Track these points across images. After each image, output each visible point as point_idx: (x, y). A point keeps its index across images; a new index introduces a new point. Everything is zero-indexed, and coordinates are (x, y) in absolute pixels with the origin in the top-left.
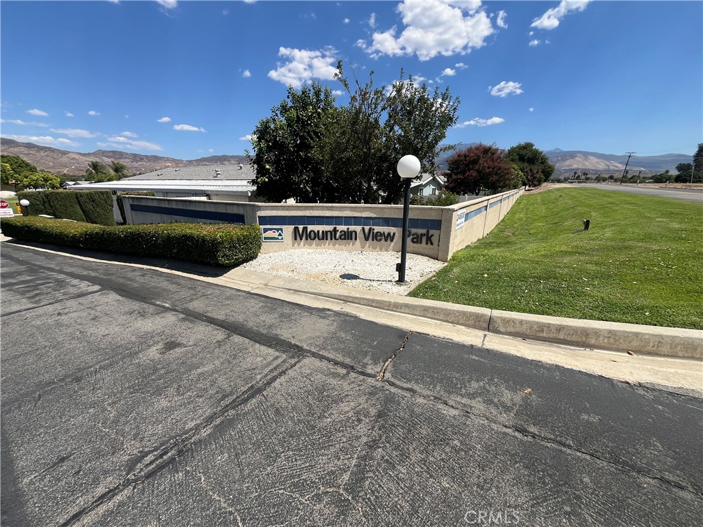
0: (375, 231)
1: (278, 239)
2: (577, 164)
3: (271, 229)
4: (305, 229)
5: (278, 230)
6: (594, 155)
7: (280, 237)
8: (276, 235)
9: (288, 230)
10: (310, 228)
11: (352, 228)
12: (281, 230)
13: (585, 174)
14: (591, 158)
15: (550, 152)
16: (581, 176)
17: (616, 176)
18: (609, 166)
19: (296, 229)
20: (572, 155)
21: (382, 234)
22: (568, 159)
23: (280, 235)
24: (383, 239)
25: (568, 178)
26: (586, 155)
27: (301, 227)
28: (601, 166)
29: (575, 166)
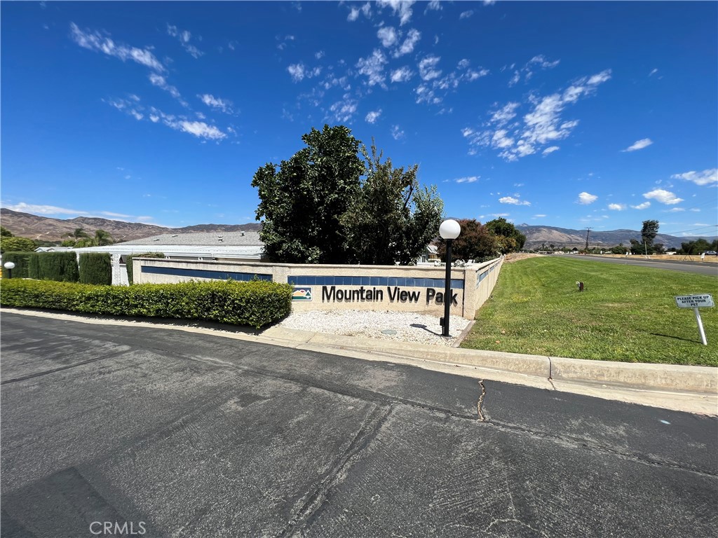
0: (401, 291)
1: (305, 298)
2: (542, 236)
3: (299, 289)
4: (333, 288)
5: (306, 289)
6: (556, 229)
7: (308, 297)
8: (304, 294)
9: (317, 289)
10: (338, 287)
11: (378, 288)
12: (310, 289)
13: (552, 246)
14: (554, 231)
15: (519, 227)
16: (550, 248)
17: (579, 247)
18: (571, 240)
19: (325, 289)
20: (537, 229)
21: (407, 294)
22: (534, 233)
23: (308, 294)
24: (408, 299)
25: (539, 249)
26: (550, 228)
27: (329, 287)
28: (564, 238)
29: (541, 239)
